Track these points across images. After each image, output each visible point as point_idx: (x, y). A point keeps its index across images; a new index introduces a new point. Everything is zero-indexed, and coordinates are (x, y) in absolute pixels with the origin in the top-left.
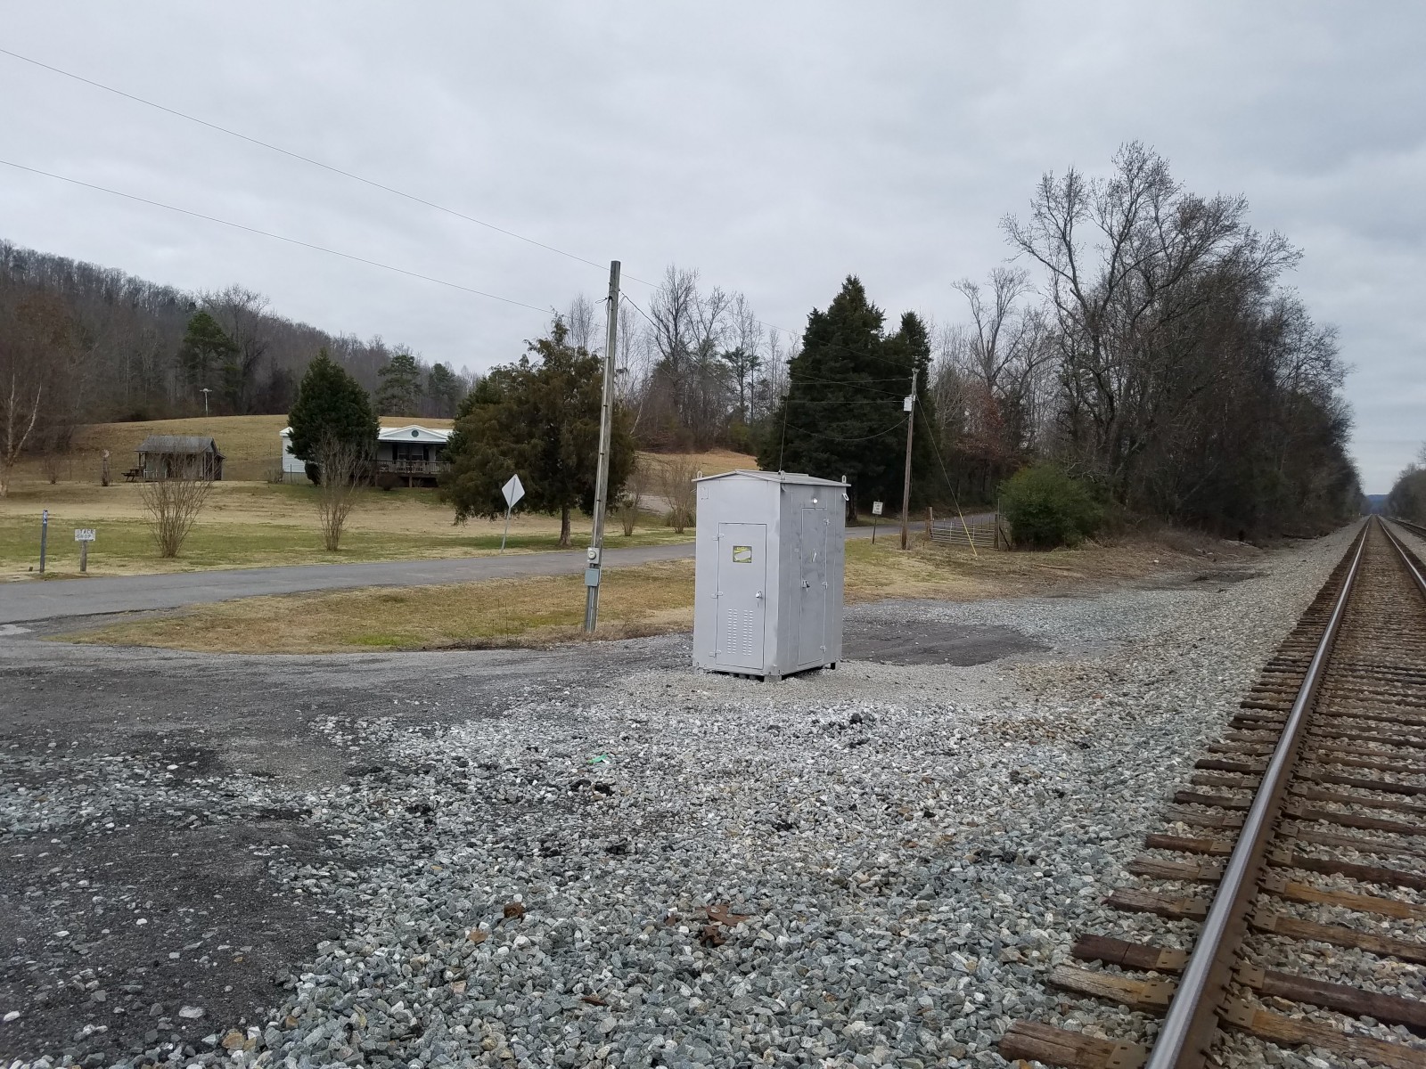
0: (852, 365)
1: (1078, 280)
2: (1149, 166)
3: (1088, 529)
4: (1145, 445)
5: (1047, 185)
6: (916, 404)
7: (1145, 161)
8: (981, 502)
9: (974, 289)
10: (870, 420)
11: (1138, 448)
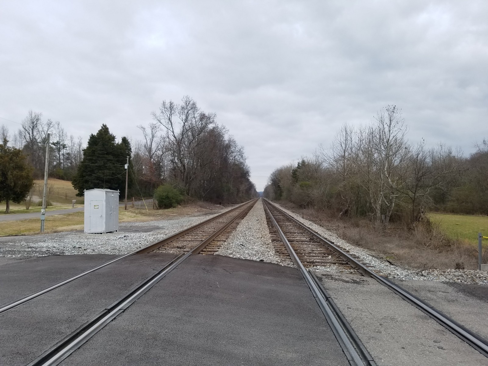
0: (106, 152)
1: (174, 132)
2: (191, 102)
3: (179, 202)
4: (193, 179)
5: (164, 104)
6: (128, 167)
7: (190, 101)
8: (149, 195)
9: (144, 129)
10: (113, 170)
11: (192, 180)
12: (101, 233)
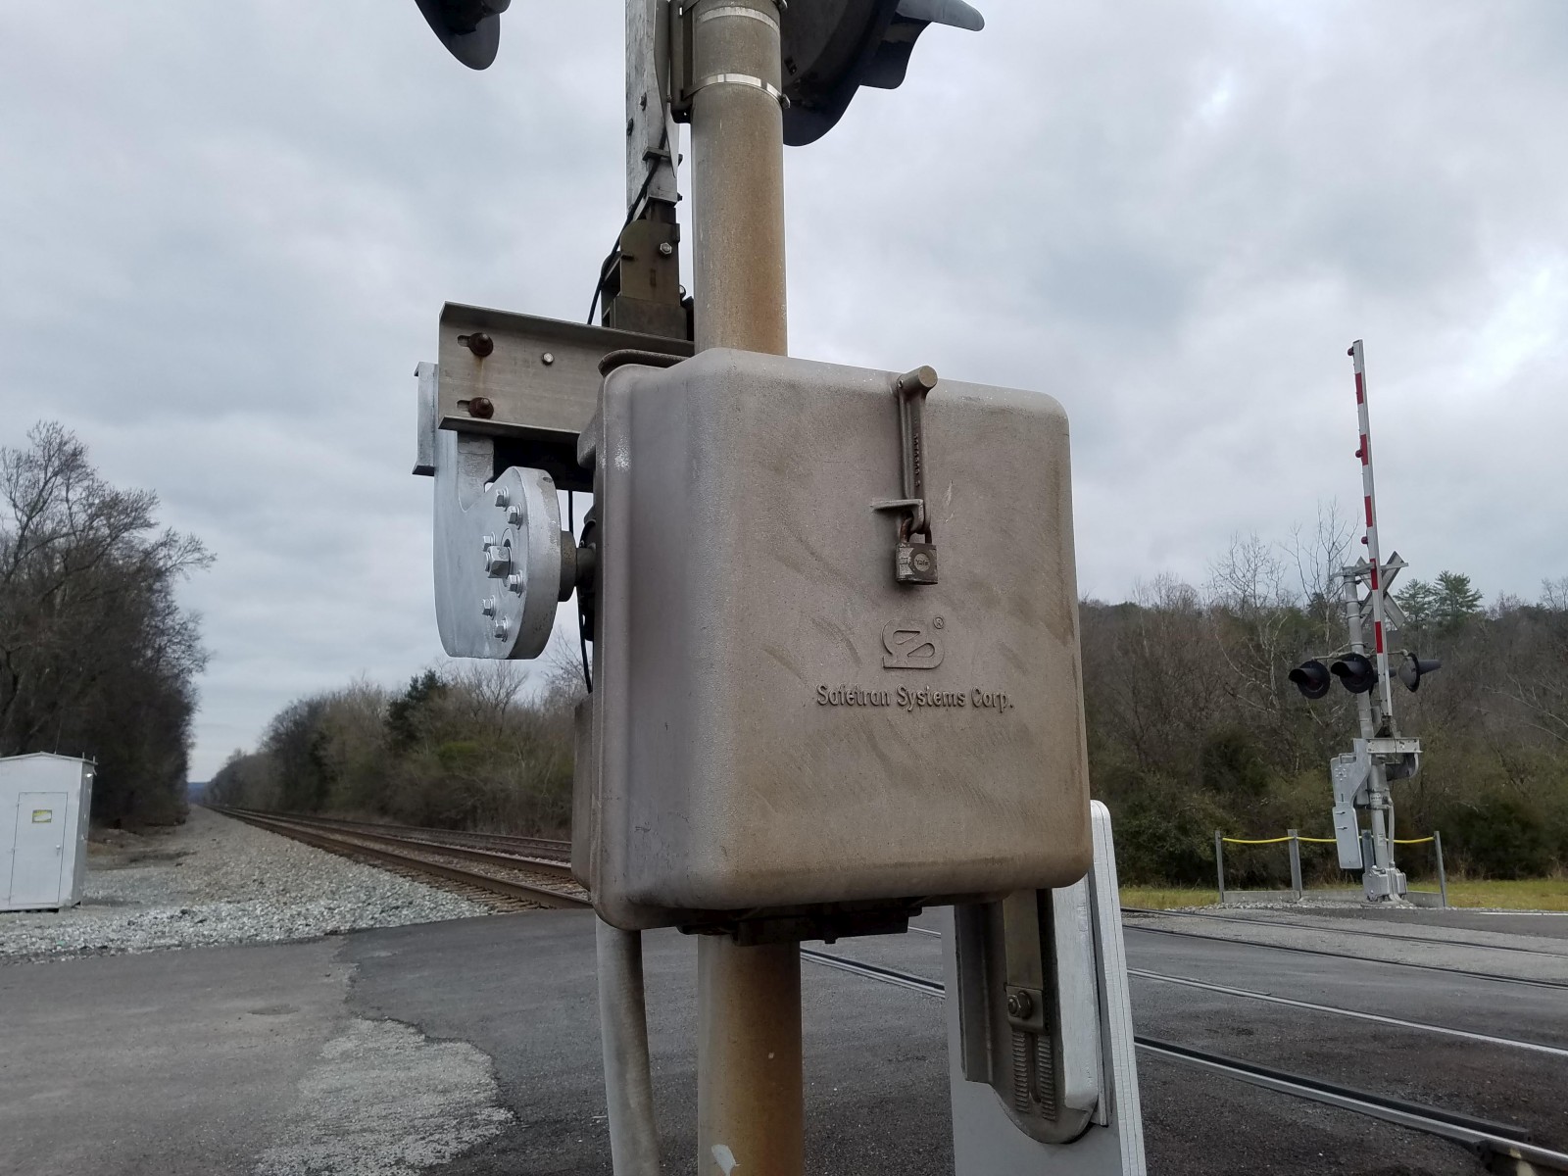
2: (68, 449)
7: (63, 444)
12: (55, 911)
